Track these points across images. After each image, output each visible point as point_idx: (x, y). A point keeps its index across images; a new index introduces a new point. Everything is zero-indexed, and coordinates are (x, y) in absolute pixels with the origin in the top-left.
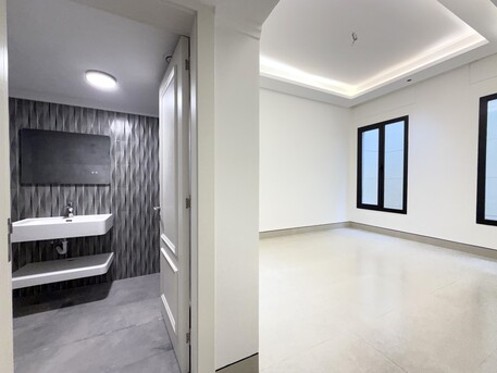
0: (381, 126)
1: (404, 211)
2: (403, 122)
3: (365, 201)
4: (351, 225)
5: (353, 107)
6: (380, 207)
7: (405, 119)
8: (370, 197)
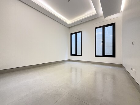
0: (76, 33)
1: (81, 55)
2: (80, 33)
3: (72, 54)
4: (69, 60)
5: (69, 28)
6: (76, 55)
7: (81, 32)
8: (74, 53)
